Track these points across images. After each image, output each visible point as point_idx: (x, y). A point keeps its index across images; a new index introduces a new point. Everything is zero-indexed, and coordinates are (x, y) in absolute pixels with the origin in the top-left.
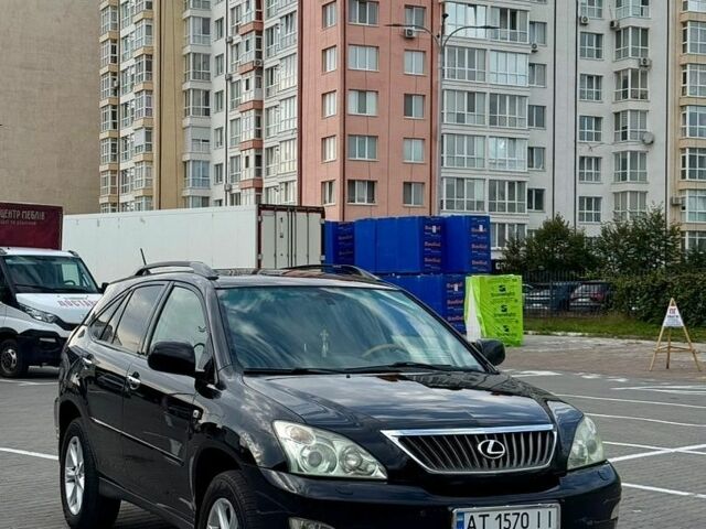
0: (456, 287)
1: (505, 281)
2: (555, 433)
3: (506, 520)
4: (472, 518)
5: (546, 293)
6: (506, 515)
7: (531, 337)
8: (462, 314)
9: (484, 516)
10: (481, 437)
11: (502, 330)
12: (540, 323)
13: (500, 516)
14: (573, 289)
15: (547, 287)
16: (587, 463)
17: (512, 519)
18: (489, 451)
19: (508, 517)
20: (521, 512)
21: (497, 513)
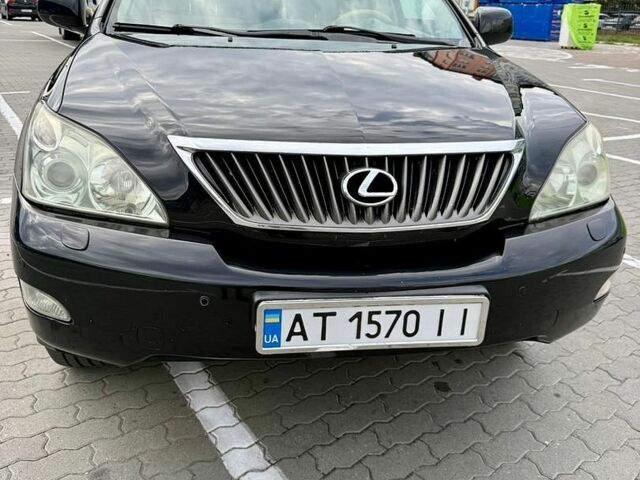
0: (559, 12)
1: (590, 8)
2: (517, 158)
3: (370, 322)
4: (298, 318)
5: (616, 20)
6: (371, 314)
7: (601, 45)
8: (559, 29)
9: (324, 316)
10: (357, 161)
11: (582, 39)
12: (608, 37)
13: (359, 315)
14: (633, 18)
15: (616, 16)
16: (572, 206)
17: (385, 321)
18: (363, 191)
19: (375, 318)
20: (405, 310)
21: (354, 311)
